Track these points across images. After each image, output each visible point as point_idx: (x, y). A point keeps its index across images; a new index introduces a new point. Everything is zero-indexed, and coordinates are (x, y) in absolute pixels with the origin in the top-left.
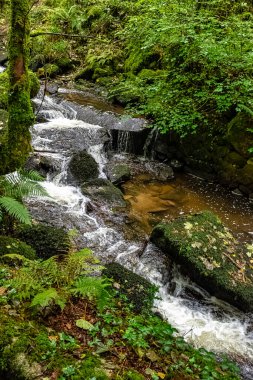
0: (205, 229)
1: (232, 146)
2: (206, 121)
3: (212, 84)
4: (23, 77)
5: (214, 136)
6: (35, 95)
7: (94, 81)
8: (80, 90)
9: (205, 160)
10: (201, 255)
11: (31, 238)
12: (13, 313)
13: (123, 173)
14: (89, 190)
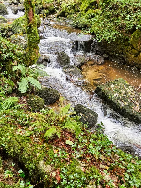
0: (120, 87)
1: (133, 46)
2: (120, 34)
3: (124, 15)
4: (33, 19)
5: (124, 41)
6: (39, 26)
7: (66, 17)
8: (59, 22)
9: (119, 53)
10: (118, 99)
11: (42, 94)
12: (36, 139)
13: (81, 61)
14: (66, 70)
